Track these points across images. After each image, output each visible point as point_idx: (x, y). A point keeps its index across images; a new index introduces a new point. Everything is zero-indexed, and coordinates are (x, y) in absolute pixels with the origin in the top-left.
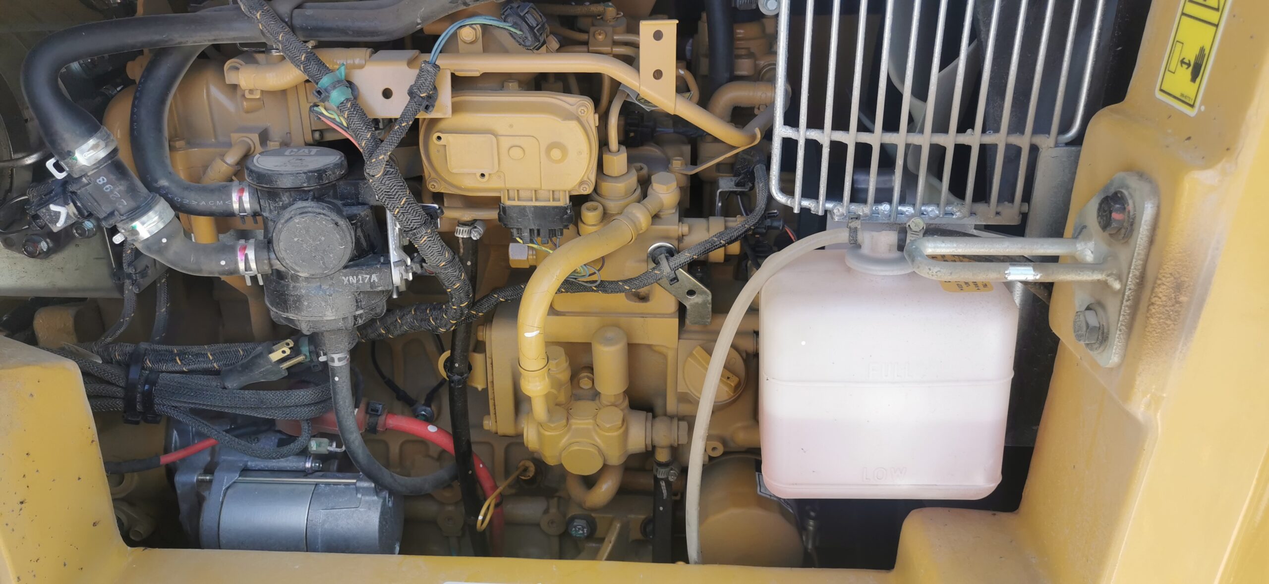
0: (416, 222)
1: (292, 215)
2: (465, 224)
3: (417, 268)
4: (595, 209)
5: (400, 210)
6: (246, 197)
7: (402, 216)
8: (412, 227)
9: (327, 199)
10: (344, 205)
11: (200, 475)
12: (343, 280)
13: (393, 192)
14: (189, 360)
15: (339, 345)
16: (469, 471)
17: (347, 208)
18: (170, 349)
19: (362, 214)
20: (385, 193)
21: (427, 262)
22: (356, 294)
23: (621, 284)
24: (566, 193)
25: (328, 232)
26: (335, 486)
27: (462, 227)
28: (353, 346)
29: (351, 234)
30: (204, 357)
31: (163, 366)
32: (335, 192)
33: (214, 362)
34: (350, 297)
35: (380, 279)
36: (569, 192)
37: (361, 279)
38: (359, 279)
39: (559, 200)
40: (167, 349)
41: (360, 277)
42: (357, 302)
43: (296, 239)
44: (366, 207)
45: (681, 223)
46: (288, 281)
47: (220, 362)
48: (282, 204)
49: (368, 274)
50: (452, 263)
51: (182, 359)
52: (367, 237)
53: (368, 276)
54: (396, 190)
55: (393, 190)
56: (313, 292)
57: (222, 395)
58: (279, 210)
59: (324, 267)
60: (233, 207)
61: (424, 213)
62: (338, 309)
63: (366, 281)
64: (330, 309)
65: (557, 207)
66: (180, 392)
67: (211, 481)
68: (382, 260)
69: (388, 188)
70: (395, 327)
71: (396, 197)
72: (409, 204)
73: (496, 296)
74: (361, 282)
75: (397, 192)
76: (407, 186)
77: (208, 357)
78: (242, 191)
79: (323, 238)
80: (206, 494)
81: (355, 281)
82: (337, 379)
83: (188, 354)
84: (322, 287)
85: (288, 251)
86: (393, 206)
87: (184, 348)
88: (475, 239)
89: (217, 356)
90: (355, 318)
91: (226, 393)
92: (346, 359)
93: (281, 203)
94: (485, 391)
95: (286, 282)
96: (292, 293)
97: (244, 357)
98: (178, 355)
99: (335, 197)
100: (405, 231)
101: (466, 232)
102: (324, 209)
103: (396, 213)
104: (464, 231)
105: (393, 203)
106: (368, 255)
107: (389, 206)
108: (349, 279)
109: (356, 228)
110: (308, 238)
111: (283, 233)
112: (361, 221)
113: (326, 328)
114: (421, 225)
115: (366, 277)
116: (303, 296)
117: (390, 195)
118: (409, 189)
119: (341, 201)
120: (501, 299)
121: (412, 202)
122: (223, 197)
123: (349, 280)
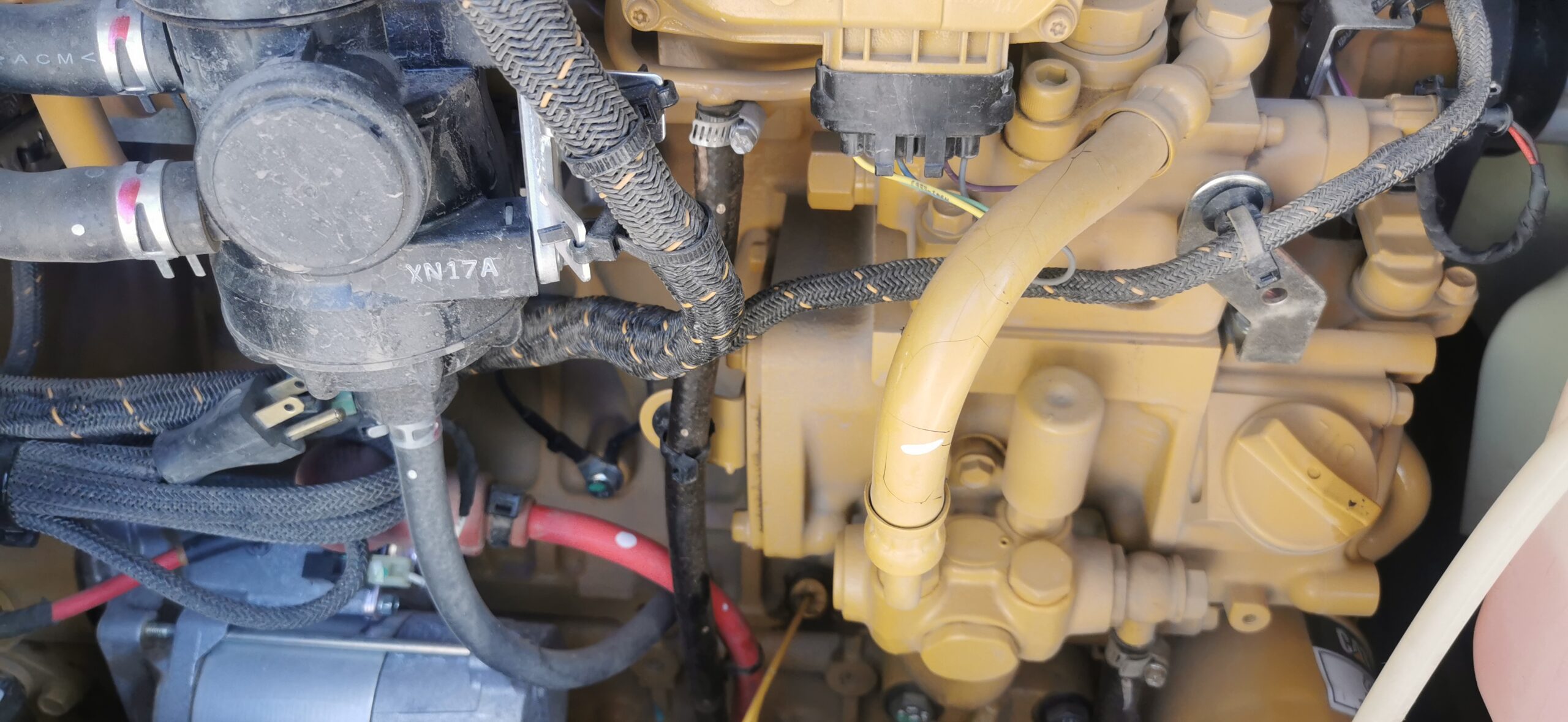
0: (602, 132)
1: (245, 103)
2: (715, 113)
3: (604, 251)
4: (1060, 80)
5: (555, 95)
6: (134, 42)
7: (563, 112)
8: (591, 146)
9: (354, 52)
10: (406, 65)
11: (152, 623)
12: (408, 272)
13: (535, 39)
14: (80, 417)
15: (413, 408)
16: (702, 626)
17: (412, 74)
18: (38, 389)
19: (453, 92)
20: (509, 44)
21: (631, 236)
22: (445, 306)
23: (1122, 281)
24: (1003, 38)
25: (351, 155)
26: (427, 659)
27: (706, 121)
28: (446, 405)
29: (419, 159)
30: (115, 409)
31: (24, 428)
32: (377, 30)
33: (139, 421)
34: (428, 314)
35: (504, 270)
36: (1011, 35)
37: (454, 270)
38: (450, 270)
39: (984, 59)
40: (32, 389)
41: (452, 265)
42: (447, 324)
43: (261, 175)
44: (462, 70)
45: (1264, 117)
46: (265, 273)
47: (153, 419)
48: (229, 65)
49: (473, 258)
50: (701, 242)
51: (66, 413)
52: (468, 154)
53: (474, 263)
54: (545, 36)
55: (534, 33)
56: (330, 304)
57: (158, 498)
58: (224, 82)
59: (349, 249)
60: (102, 69)
61: (627, 104)
62: (399, 344)
63: (469, 274)
64: (378, 345)
65: (977, 79)
66: (65, 491)
67: (169, 640)
68: (509, 219)
69: (519, 27)
70: (544, 345)
71: (543, 56)
72: (581, 77)
73: (790, 296)
74: (455, 277)
75: (546, 40)
76: (575, 19)
77: (123, 408)
78: (122, 25)
79: (339, 172)
80: (160, 665)
81: (439, 275)
82: (412, 475)
83: (77, 401)
84: (354, 291)
85: (243, 208)
86: (536, 82)
87: (71, 386)
88: (739, 151)
89: (143, 407)
90: (446, 360)
91: (167, 494)
92: (432, 432)
93: (225, 62)
94: (742, 473)
95: (258, 272)
96: (276, 305)
97: (205, 408)
98: (55, 402)
99: (378, 43)
100: (570, 156)
101: (717, 132)
102: (335, 85)
103: (544, 103)
104: (713, 131)
105: (535, 74)
106: (471, 202)
107: (523, 83)
108: (423, 270)
109: (438, 131)
110: (296, 171)
111: (221, 158)
112: (451, 111)
113: (372, 385)
114: (619, 140)
115: (470, 265)
116: (305, 313)
117: (526, 50)
118: (583, 30)
119: (395, 54)
120: (802, 305)
121: (592, 71)
122: (73, 44)
123: (422, 273)
